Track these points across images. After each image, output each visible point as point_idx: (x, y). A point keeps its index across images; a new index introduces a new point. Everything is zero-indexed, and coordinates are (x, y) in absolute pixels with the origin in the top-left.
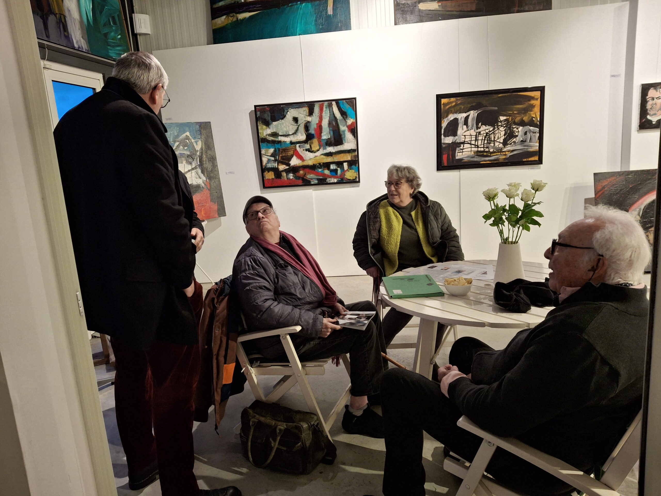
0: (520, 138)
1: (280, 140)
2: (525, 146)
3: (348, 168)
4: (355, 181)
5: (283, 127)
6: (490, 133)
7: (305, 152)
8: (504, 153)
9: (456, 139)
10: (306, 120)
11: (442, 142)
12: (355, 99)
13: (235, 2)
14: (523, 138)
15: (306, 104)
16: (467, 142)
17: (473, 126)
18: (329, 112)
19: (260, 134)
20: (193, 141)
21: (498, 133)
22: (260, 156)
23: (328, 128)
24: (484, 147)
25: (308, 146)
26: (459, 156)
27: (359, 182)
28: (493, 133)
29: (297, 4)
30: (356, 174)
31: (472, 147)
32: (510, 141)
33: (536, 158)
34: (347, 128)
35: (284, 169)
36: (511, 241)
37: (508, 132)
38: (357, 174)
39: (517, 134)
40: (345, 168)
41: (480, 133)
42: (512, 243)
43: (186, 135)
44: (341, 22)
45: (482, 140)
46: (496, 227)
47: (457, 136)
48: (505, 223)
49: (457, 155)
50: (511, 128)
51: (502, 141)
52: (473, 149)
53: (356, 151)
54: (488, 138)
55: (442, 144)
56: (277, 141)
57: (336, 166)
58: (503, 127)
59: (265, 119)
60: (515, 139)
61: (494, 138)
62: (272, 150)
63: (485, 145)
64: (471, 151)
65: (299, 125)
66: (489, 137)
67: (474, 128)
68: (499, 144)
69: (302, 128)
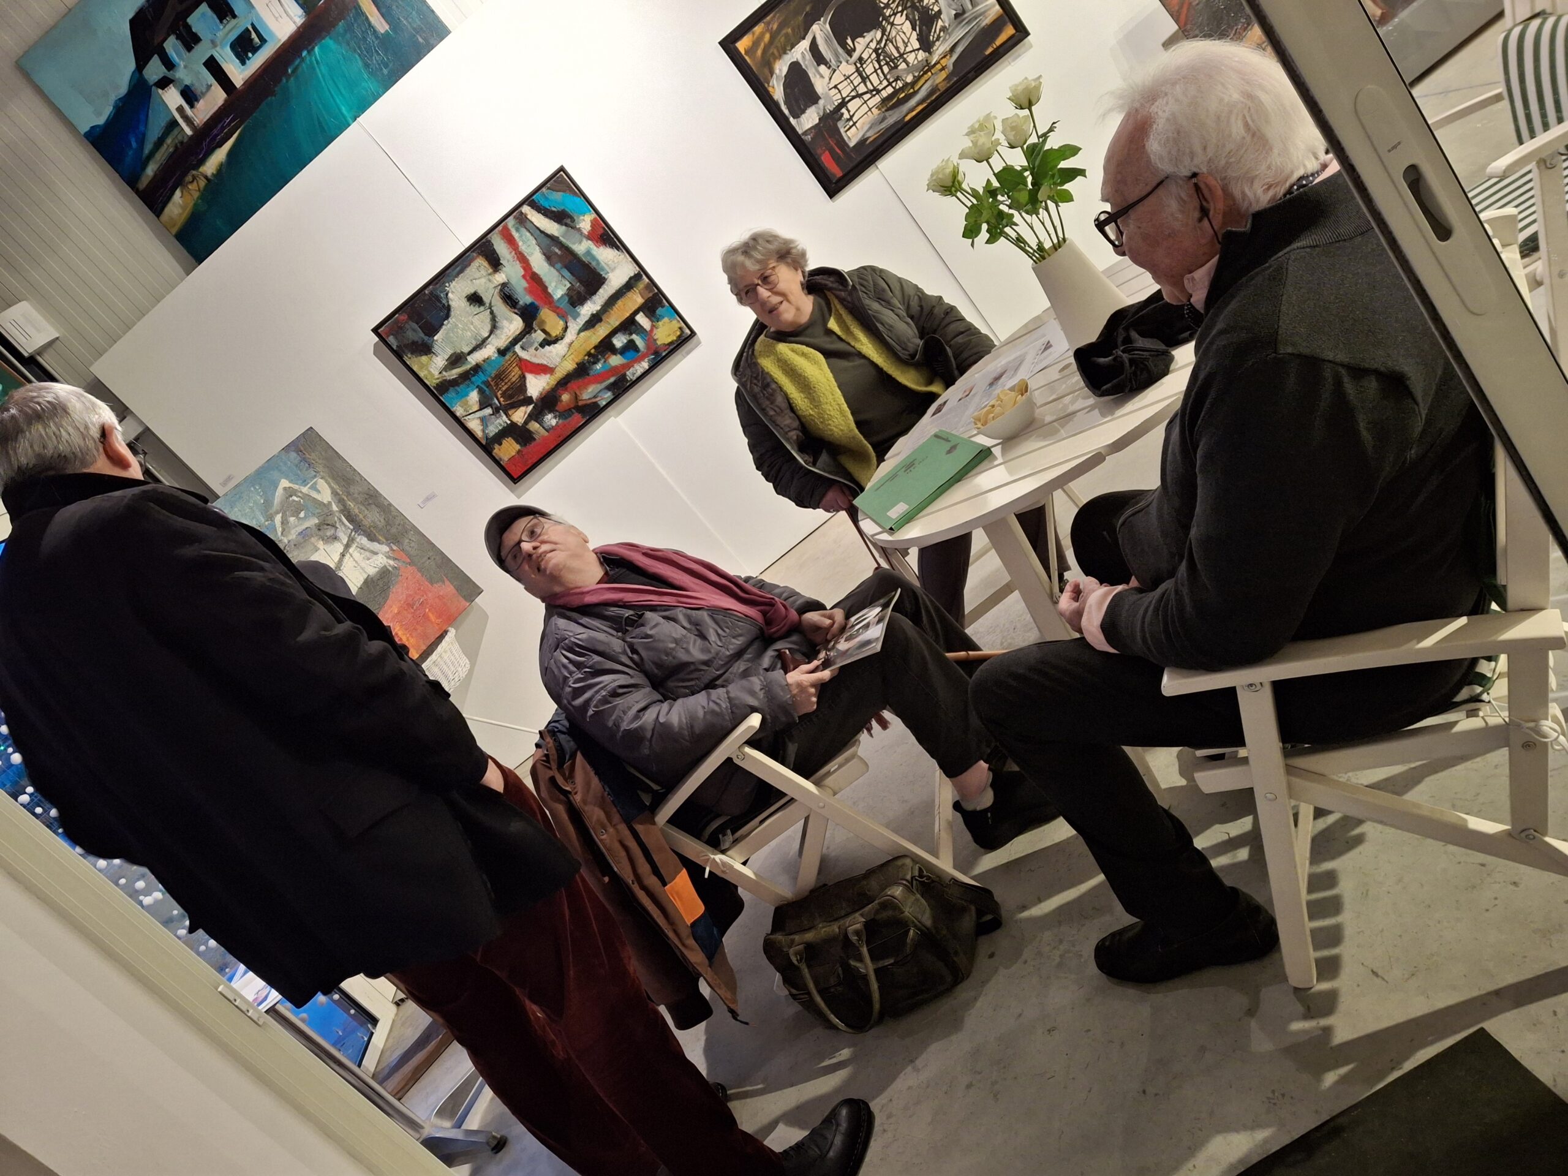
0: (948, 14)
1: (474, 363)
2: (969, 22)
3: (652, 321)
4: (685, 338)
5: (460, 332)
6: (882, 45)
7: (543, 350)
8: (939, 67)
9: (824, 107)
10: (496, 283)
11: (800, 132)
12: (562, 169)
13: (176, 147)
14: (955, 6)
15: (473, 251)
16: (848, 96)
17: (837, 55)
18: (528, 234)
19: (426, 381)
20: (305, 490)
21: (897, 33)
22: (459, 424)
23: (552, 269)
24: (890, 84)
25: (539, 336)
26: (852, 137)
27: (693, 333)
28: (886, 41)
29: (303, 60)
30: (676, 324)
31: (866, 99)
32: (932, 34)
33: (1009, 31)
34: (590, 242)
35: (526, 416)
36: (1051, 244)
37: (917, 18)
38: (679, 321)
39: (936, 9)
40: (645, 327)
41: (860, 59)
42: (1055, 248)
43: (285, 489)
44: (418, 30)
45: (876, 71)
46: (1002, 238)
47: (820, 98)
48: (1015, 220)
49: (849, 137)
50: (918, 4)
51: (917, 45)
52: (871, 103)
53: (642, 276)
54: (884, 59)
55: (803, 137)
56: (471, 369)
57: (624, 334)
58: (900, 14)
59: (414, 343)
60: (940, 23)
61: (897, 48)
62: (474, 396)
63: (888, 77)
64: (870, 109)
65: (490, 304)
66: (887, 55)
67: (843, 57)
68: (916, 55)
69: (500, 308)
